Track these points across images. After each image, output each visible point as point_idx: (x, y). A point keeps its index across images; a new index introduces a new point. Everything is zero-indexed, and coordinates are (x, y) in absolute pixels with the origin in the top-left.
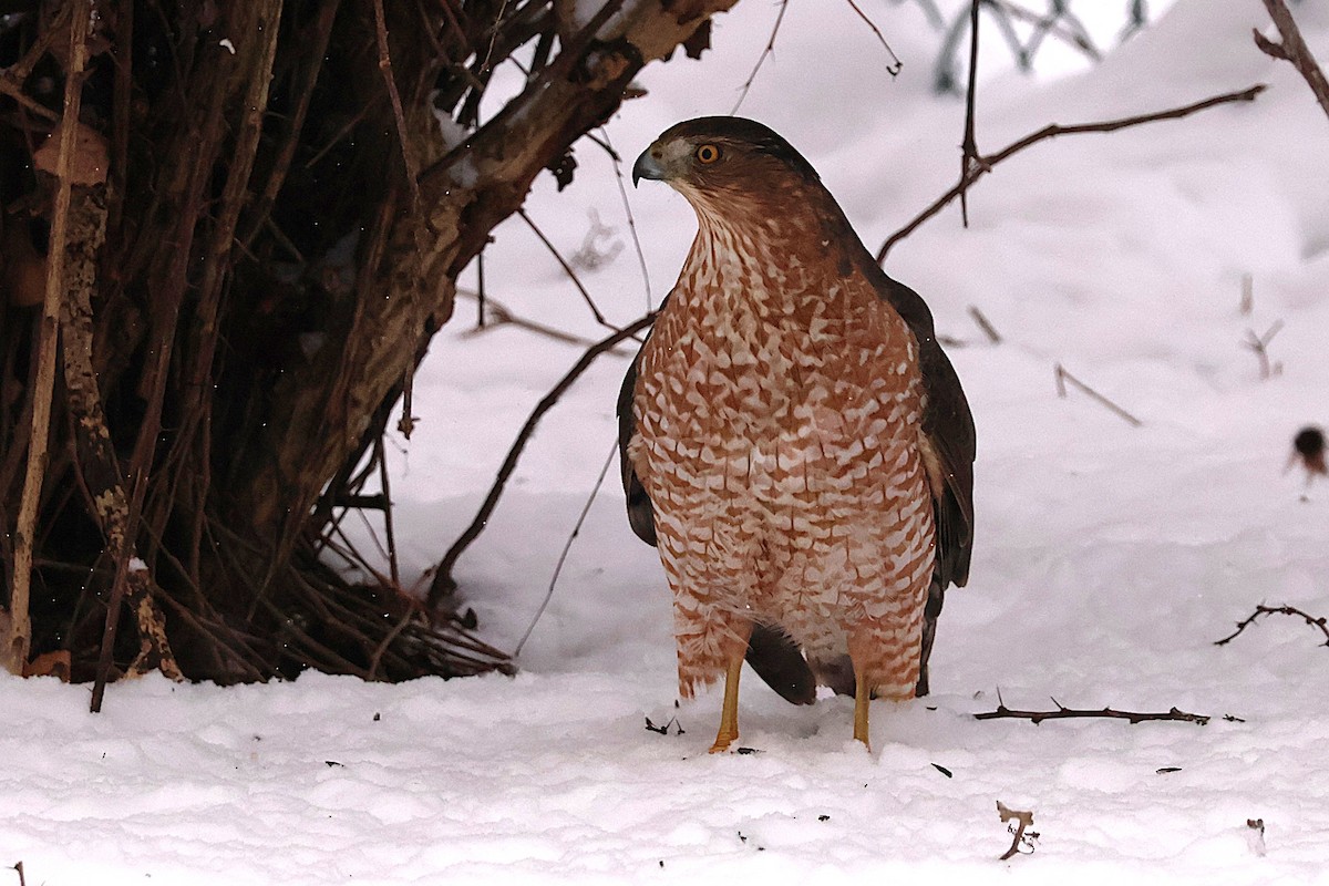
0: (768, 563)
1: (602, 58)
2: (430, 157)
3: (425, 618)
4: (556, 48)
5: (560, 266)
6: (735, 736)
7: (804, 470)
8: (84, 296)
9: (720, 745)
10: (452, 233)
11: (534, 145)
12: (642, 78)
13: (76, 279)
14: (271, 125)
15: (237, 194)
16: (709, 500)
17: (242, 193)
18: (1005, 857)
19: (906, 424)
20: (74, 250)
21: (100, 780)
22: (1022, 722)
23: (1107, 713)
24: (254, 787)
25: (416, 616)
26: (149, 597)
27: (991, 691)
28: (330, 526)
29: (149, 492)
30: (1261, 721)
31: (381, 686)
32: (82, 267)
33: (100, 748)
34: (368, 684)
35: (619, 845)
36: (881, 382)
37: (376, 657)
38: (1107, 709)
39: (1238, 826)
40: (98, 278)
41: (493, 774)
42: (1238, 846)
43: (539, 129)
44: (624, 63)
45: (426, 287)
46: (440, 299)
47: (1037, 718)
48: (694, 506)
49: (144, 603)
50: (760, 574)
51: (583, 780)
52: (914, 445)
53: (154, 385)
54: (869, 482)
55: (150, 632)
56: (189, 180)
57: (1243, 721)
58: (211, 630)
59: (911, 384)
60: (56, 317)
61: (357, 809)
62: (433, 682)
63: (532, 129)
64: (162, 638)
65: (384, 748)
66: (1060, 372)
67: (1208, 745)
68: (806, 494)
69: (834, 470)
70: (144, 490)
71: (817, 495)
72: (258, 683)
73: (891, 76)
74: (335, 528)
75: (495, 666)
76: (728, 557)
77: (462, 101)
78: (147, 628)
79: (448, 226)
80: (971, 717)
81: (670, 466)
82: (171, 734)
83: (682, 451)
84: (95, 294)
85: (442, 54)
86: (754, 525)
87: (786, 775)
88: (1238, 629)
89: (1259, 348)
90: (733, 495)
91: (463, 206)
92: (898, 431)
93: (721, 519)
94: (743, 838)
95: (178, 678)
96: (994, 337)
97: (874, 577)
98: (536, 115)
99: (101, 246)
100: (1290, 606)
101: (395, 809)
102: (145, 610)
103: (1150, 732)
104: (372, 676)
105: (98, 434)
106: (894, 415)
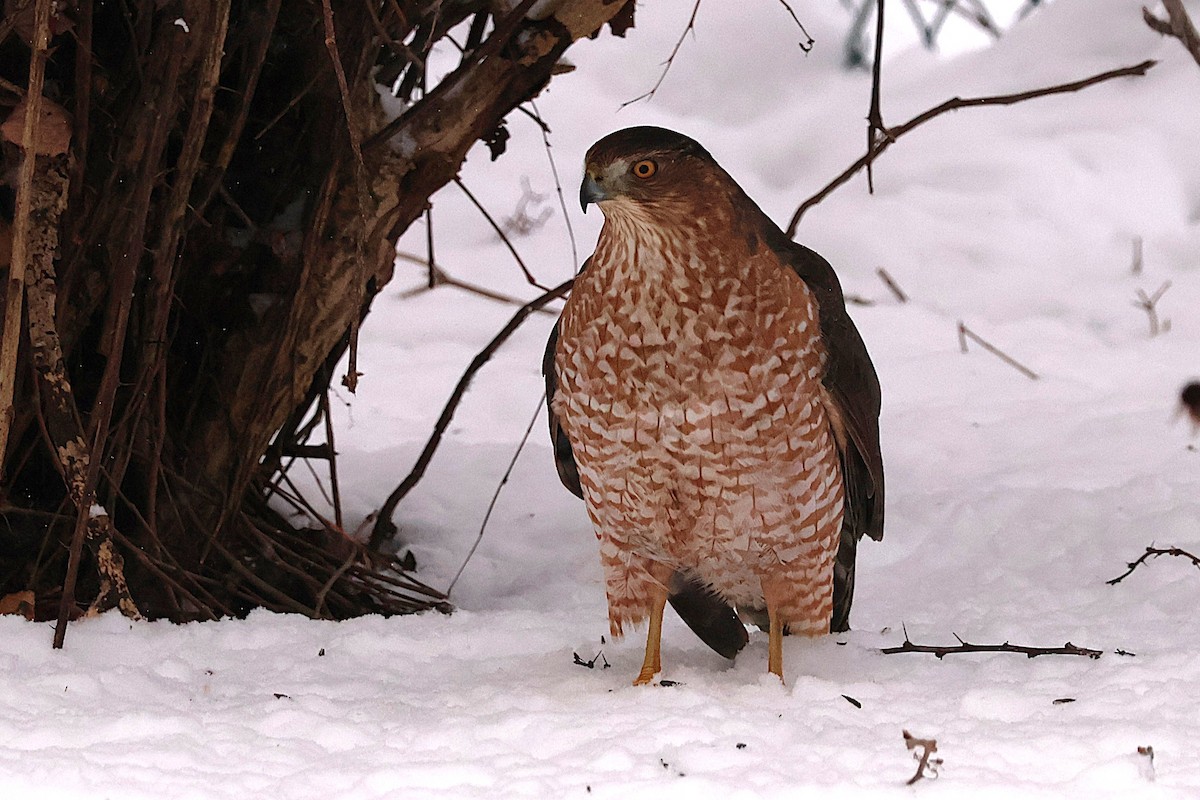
0: (679, 511)
1: (533, 36)
2: (371, 128)
3: (367, 560)
4: (490, 27)
5: (494, 231)
6: (657, 669)
7: (711, 422)
8: (48, 259)
9: (644, 678)
10: (392, 200)
11: (469, 119)
12: (570, 55)
13: (40, 243)
14: (223, 100)
15: (191, 164)
16: (621, 451)
17: (195, 163)
18: (911, 782)
19: (807, 378)
20: (38, 216)
21: (64, 711)
22: (926, 656)
23: (1006, 647)
24: (206, 719)
25: (359, 558)
26: (108, 541)
27: (897, 628)
28: (278, 473)
29: (108, 443)
30: (1151, 654)
31: (326, 623)
32: (45, 232)
33: (62, 681)
34: (313, 621)
35: (549, 771)
36: (782, 341)
37: (321, 596)
38: (1006, 644)
39: (1129, 753)
40: (61, 243)
41: (430, 705)
42: (1129, 771)
43: (473, 103)
44: (554, 40)
45: (370, 251)
46: (381, 262)
47: (940, 652)
48: (607, 457)
49: (103, 547)
50: (671, 522)
51: (515, 711)
52: (817, 399)
53: (113, 341)
54: (773, 433)
55: (110, 573)
56: (146, 149)
57: (1133, 655)
58: (168, 573)
59: (811, 341)
60: (22, 280)
61: (303, 738)
62: (376, 619)
63: (467, 103)
64: (120, 579)
65: (330, 681)
66: (962, 329)
67: (1100, 677)
68: (712, 446)
69: (739, 422)
70: (104, 442)
71: (723, 446)
72: (210, 620)
73: (804, 52)
74: (283, 476)
75: (433, 605)
76: (642, 506)
77: (402, 77)
78: (107, 570)
79: (389, 193)
80: (879, 652)
81: (584, 420)
82: (130, 668)
83: (595, 406)
84: (57, 259)
85: (383, 31)
86: (664, 476)
87: (705, 706)
88: (1129, 569)
89: (1149, 307)
90: (643, 447)
91: (403, 174)
92: (800, 385)
93: (633, 469)
94: (665, 765)
95: (135, 617)
96: (901, 297)
97: (779, 524)
98: (471, 89)
99: (64, 211)
100: (1177, 548)
101: (338, 738)
102: (104, 553)
103: (1046, 665)
104: (318, 614)
105: (60, 389)
106: (796, 370)
